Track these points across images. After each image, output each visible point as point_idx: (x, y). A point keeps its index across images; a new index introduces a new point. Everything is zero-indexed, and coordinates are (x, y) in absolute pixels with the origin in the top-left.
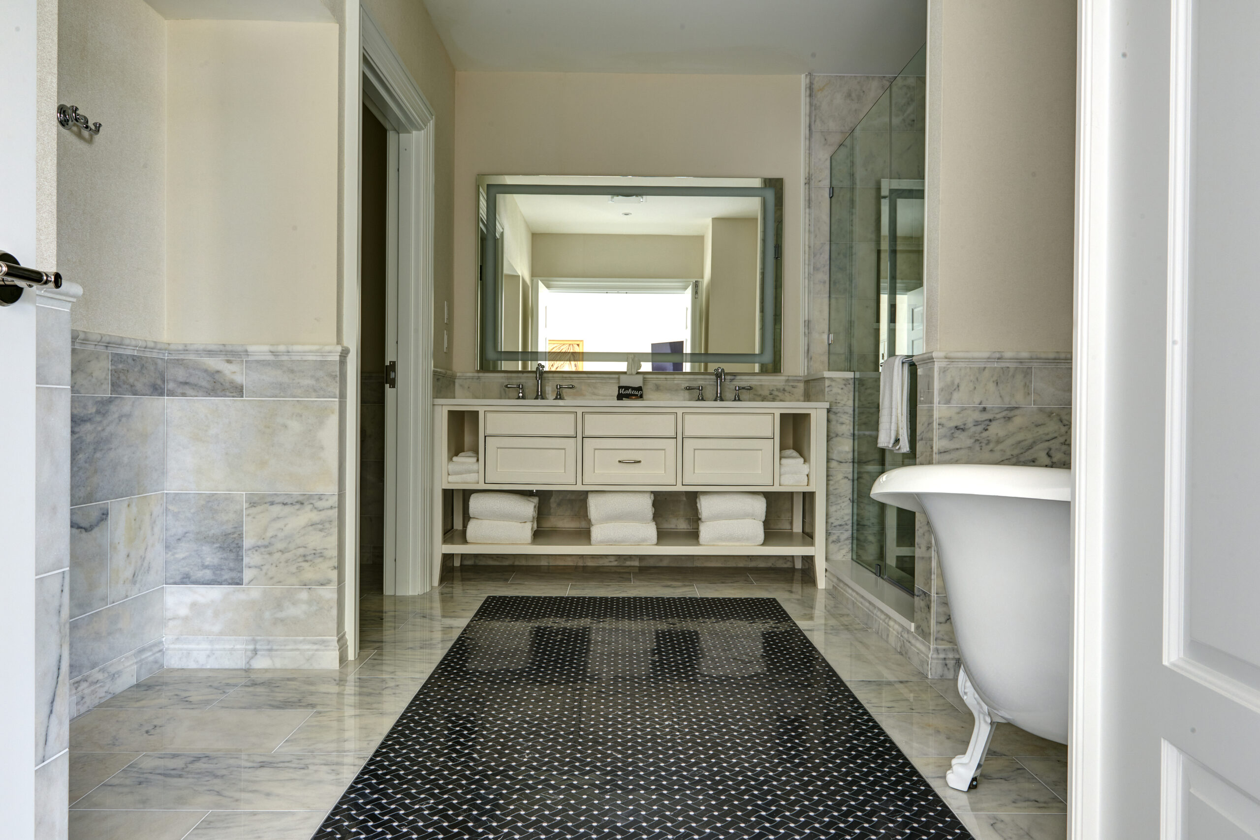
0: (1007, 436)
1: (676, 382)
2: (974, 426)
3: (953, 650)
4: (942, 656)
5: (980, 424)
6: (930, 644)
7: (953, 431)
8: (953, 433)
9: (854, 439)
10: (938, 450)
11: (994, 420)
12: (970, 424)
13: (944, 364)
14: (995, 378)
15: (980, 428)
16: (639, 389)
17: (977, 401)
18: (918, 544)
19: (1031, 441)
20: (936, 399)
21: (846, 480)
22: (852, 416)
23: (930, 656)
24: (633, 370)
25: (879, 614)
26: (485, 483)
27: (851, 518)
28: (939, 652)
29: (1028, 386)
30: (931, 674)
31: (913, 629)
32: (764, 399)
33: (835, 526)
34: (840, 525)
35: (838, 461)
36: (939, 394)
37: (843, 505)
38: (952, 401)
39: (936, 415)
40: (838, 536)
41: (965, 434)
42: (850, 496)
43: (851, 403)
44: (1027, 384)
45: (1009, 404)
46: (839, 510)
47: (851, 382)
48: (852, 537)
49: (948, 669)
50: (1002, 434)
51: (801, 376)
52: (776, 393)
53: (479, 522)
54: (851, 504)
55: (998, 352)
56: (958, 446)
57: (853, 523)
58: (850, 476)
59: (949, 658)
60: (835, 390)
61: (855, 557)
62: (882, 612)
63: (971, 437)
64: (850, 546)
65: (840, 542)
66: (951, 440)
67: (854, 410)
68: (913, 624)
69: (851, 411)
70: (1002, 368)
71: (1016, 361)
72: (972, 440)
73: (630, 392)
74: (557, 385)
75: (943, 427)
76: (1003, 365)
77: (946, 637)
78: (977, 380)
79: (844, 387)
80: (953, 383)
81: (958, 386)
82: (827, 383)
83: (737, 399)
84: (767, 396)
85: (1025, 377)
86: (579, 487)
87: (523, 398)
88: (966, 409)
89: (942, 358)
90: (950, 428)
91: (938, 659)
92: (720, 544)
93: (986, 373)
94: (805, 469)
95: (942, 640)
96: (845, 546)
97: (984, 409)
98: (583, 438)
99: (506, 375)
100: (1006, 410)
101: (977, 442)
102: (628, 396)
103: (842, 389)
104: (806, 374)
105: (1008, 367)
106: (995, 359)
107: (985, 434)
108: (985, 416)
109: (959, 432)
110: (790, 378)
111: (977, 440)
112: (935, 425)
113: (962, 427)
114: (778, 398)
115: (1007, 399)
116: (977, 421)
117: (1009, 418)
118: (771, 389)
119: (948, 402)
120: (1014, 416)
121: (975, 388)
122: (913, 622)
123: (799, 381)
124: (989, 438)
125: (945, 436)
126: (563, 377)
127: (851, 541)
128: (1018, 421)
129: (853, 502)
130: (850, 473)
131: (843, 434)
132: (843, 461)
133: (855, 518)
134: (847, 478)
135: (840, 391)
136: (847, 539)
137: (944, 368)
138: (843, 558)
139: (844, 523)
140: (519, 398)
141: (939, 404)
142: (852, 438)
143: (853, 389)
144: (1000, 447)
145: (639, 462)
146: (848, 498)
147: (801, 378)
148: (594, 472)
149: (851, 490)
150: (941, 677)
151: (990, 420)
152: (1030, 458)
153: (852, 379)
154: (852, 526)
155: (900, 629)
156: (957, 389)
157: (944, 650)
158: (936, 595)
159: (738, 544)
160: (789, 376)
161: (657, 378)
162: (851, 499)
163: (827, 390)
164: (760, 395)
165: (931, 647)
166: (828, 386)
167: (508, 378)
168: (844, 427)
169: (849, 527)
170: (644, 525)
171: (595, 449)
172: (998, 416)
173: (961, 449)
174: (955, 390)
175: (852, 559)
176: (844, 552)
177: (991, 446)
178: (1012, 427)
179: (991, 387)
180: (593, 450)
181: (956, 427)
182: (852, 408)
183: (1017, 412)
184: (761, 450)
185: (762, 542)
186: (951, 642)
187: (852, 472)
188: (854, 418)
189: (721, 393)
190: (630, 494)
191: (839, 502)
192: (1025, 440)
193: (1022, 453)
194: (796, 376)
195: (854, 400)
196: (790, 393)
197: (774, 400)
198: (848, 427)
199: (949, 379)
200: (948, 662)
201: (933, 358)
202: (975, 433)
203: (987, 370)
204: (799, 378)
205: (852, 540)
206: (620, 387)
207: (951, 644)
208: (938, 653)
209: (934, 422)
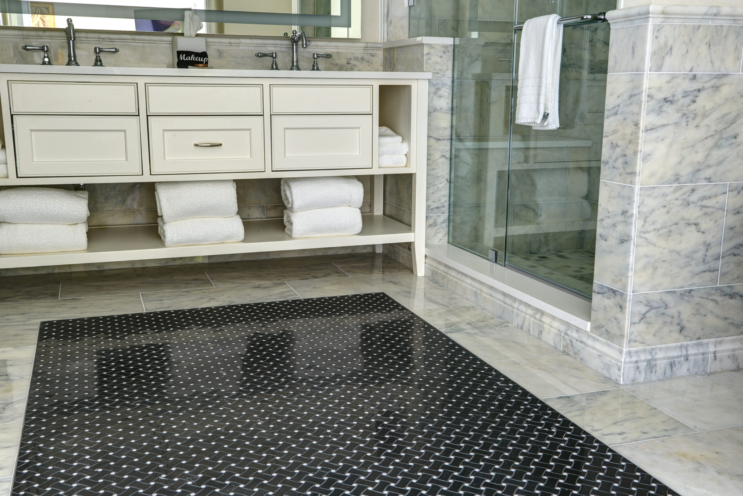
0: (713, 109)
1: (241, 48)
2: (683, 97)
3: (645, 351)
4: (634, 359)
5: (689, 95)
6: (623, 348)
7: (661, 104)
8: (661, 106)
9: (452, 114)
10: (646, 126)
11: (702, 90)
12: (679, 96)
13: (658, 21)
14: (708, 39)
15: (688, 100)
16: (204, 55)
17: (688, 67)
18: (601, 236)
19: (734, 114)
20: (647, 65)
21: (443, 159)
22: (451, 88)
23: (623, 360)
24: (192, 31)
25: (522, 308)
26: (17, 177)
27: (448, 199)
28: (631, 354)
29: (739, 49)
30: (623, 380)
31: (589, 329)
32: (341, 68)
33: (432, 209)
34: (437, 208)
35: (435, 139)
36: (651, 59)
37: (440, 186)
38: (664, 68)
39: (646, 85)
40: (435, 220)
41: (674, 107)
42: (448, 176)
43: (449, 73)
44: (739, 46)
45: (719, 71)
46: (437, 191)
47: (451, 49)
48: (449, 219)
49: (640, 372)
50: (709, 106)
51: (380, 43)
52: (353, 62)
53: (13, 227)
54: (448, 184)
55: (715, 6)
56: (665, 122)
57: (449, 205)
58: (448, 155)
59: (641, 361)
60: (435, 59)
61: (451, 240)
62: (528, 305)
63: (678, 111)
64: (446, 229)
65: (436, 225)
66: (658, 115)
67: (453, 82)
68: (589, 324)
69: (449, 82)
70: (716, 27)
71: (731, 18)
72: (680, 115)
73: (192, 58)
74: (95, 48)
75: (652, 99)
76: (718, 23)
77: (639, 339)
78: (691, 41)
79: (443, 54)
80: (666, 44)
81: (671, 49)
82: (426, 50)
83: (315, 67)
84: (344, 65)
85: (737, 38)
86: (147, 178)
87: (50, 63)
88: (676, 77)
89: (659, 14)
90: (659, 101)
91: (630, 362)
92: (315, 235)
93: (700, 33)
94: (404, 148)
95: (635, 341)
96: (441, 229)
97: (694, 77)
98: (147, 116)
99: (20, 33)
100: (714, 78)
101: (685, 117)
102: (194, 64)
103: (441, 57)
104: (385, 41)
105: (722, 26)
106: (711, 15)
107: (693, 107)
108: (696, 85)
109: (667, 105)
110: (369, 45)
111: (684, 114)
112: (644, 97)
113: (671, 99)
114: (356, 68)
115: (717, 64)
116: (686, 92)
117: (717, 87)
118: (349, 57)
119: (659, 68)
120: (722, 85)
121: (688, 51)
122: (590, 321)
123: (378, 48)
124: (695, 112)
125: (653, 111)
126: (100, 38)
127: (447, 224)
128: (726, 91)
129: (450, 182)
130: (447, 151)
131: (441, 109)
132: (441, 138)
133: (452, 199)
134: (445, 157)
135: (439, 60)
136: (443, 222)
137: (659, 25)
138: (439, 242)
139: (441, 205)
140: (44, 63)
141: (650, 71)
142: (450, 112)
143: (452, 58)
144: (706, 121)
145: (221, 145)
146: (445, 179)
147: (380, 46)
148: (165, 159)
149: (449, 170)
150: (633, 381)
151: (699, 91)
152: (732, 134)
153: (451, 45)
154: (449, 208)
155: (563, 328)
156: (670, 52)
157: (636, 352)
158: (632, 294)
159: (334, 234)
160: (367, 43)
161: (220, 43)
162: (448, 179)
163: (425, 58)
164: (337, 65)
165: (624, 350)
166: (427, 54)
167: (24, 37)
168: (442, 100)
169: (446, 209)
170: (227, 219)
171: (164, 130)
172: (707, 85)
173: (668, 125)
174: (667, 53)
175: (448, 242)
176: (440, 236)
177: (698, 120)
178: (719, 98)
179: (704, 49)
180: (162, 132)
181: (665, 99)
182: (451, 79)
183: (725, 80)
184: (359, 128)
185: (360, 230)
186: (643, 343)
187: (449, 150)
188: (453, 90)
189: (297, 62)
190: (210, 184)
191: (437, 183)
192: (730, 113)
193: (725, 128)
194: (375, 43)
195: (453, 70)
196: (368, 62)
197: (352, 69)
198: (447, 100)
199: (662, 40)
200: (640, 364)
201: (648, 13)
202: (683, 106)
203: (701, 30)
204: (378, 45)
205: (449, 222)
206: (179, 53)
207: (644, 345)
208: (631, 357)
209: (644, 93)
